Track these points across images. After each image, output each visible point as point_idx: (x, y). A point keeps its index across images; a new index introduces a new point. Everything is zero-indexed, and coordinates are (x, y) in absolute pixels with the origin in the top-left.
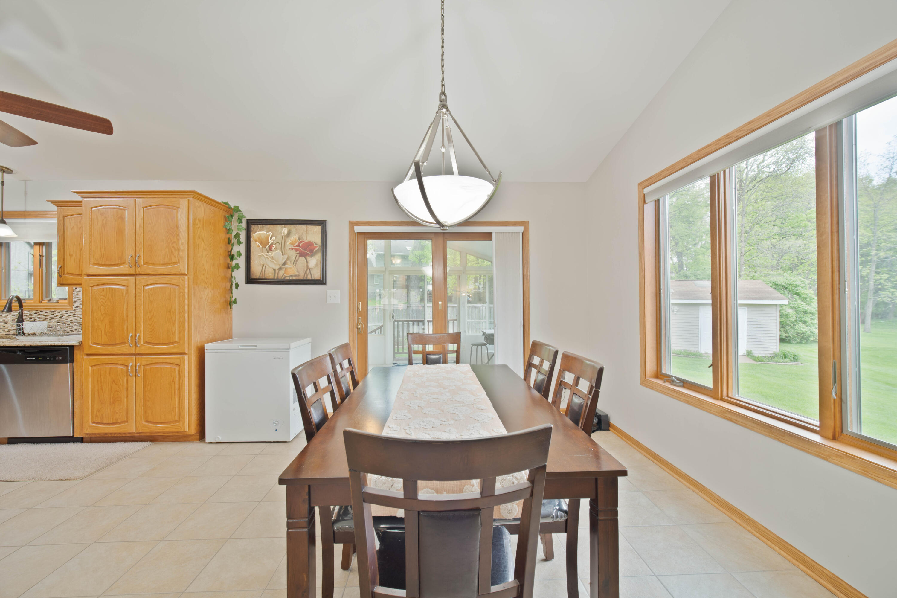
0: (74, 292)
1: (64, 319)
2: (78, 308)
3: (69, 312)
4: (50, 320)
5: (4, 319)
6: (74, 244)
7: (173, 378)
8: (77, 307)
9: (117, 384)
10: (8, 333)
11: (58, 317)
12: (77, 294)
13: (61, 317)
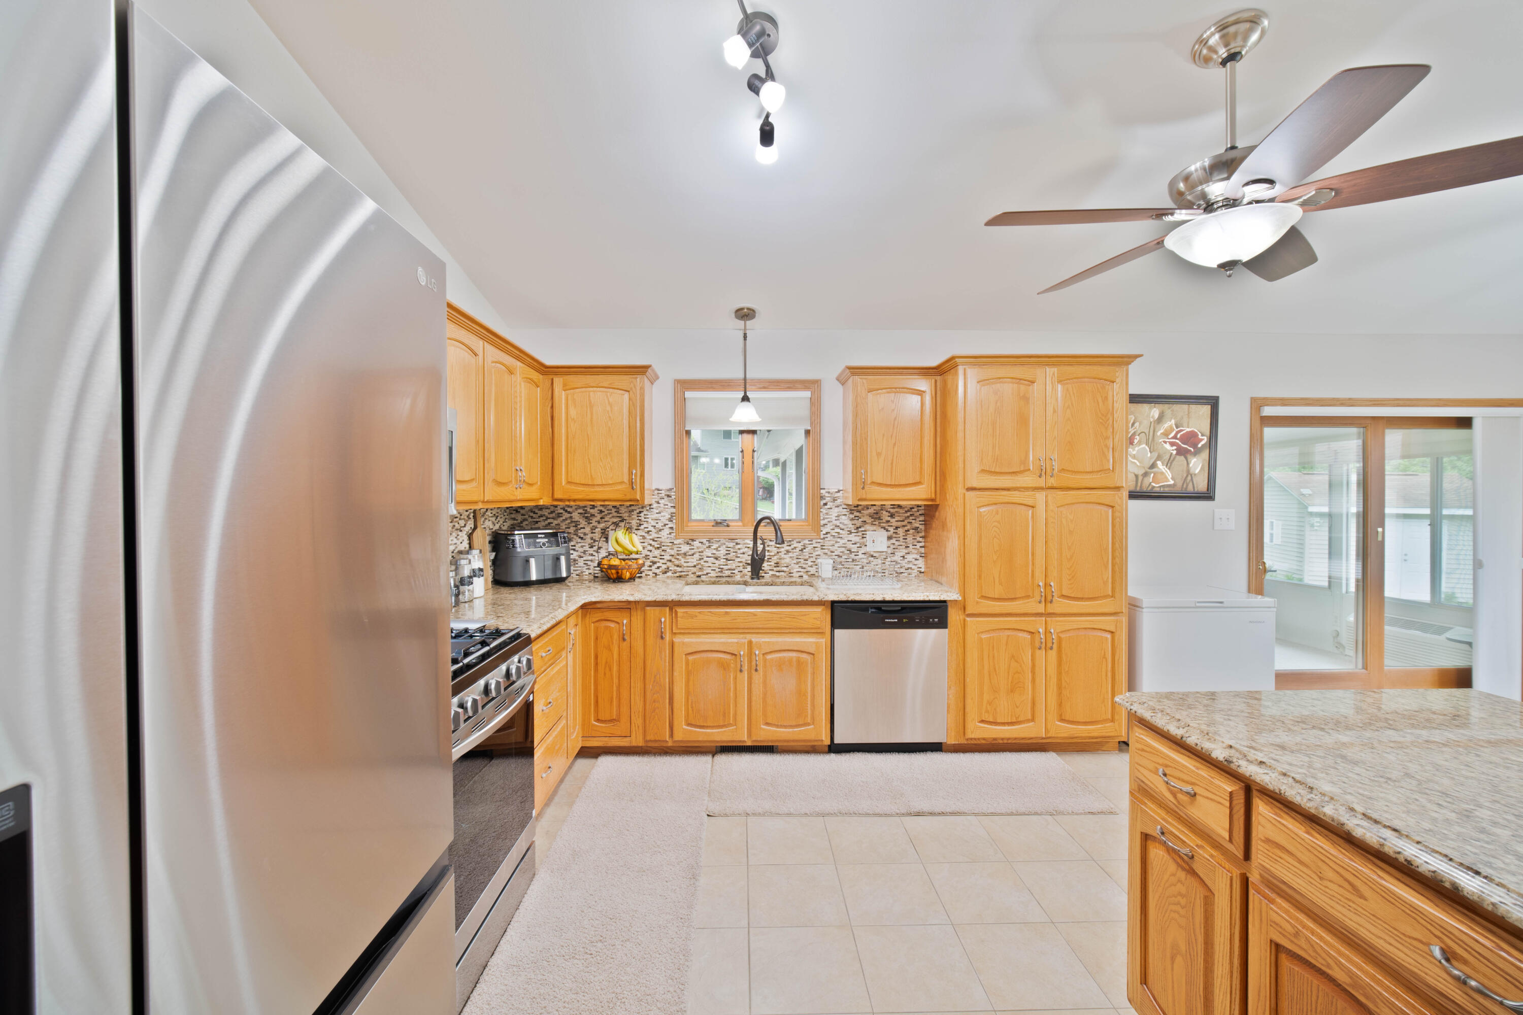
0: (821, 510)
1: (807, 554)
2: (828, 535)
3: (814, 541)
4: (785, 554)
5: (714, 552)
6: (884, 435)
7: (1105, 652)
8: (827, 533)
9: (1017, 662)
10: (720, 574)
11: (797, 550)
12: (827, 514)
13: (802, 550)
